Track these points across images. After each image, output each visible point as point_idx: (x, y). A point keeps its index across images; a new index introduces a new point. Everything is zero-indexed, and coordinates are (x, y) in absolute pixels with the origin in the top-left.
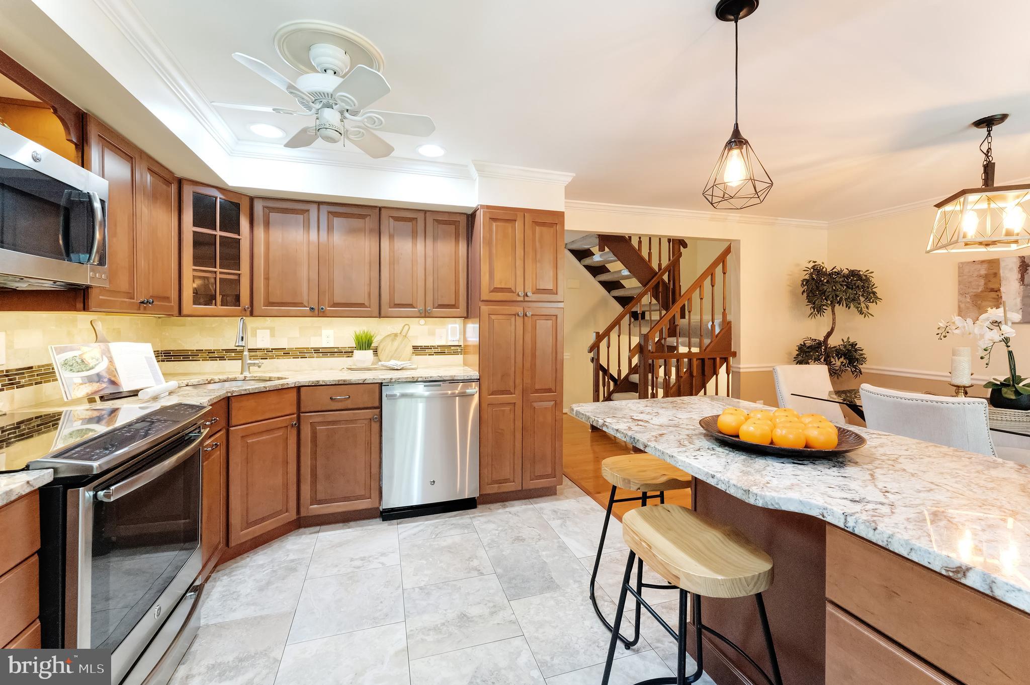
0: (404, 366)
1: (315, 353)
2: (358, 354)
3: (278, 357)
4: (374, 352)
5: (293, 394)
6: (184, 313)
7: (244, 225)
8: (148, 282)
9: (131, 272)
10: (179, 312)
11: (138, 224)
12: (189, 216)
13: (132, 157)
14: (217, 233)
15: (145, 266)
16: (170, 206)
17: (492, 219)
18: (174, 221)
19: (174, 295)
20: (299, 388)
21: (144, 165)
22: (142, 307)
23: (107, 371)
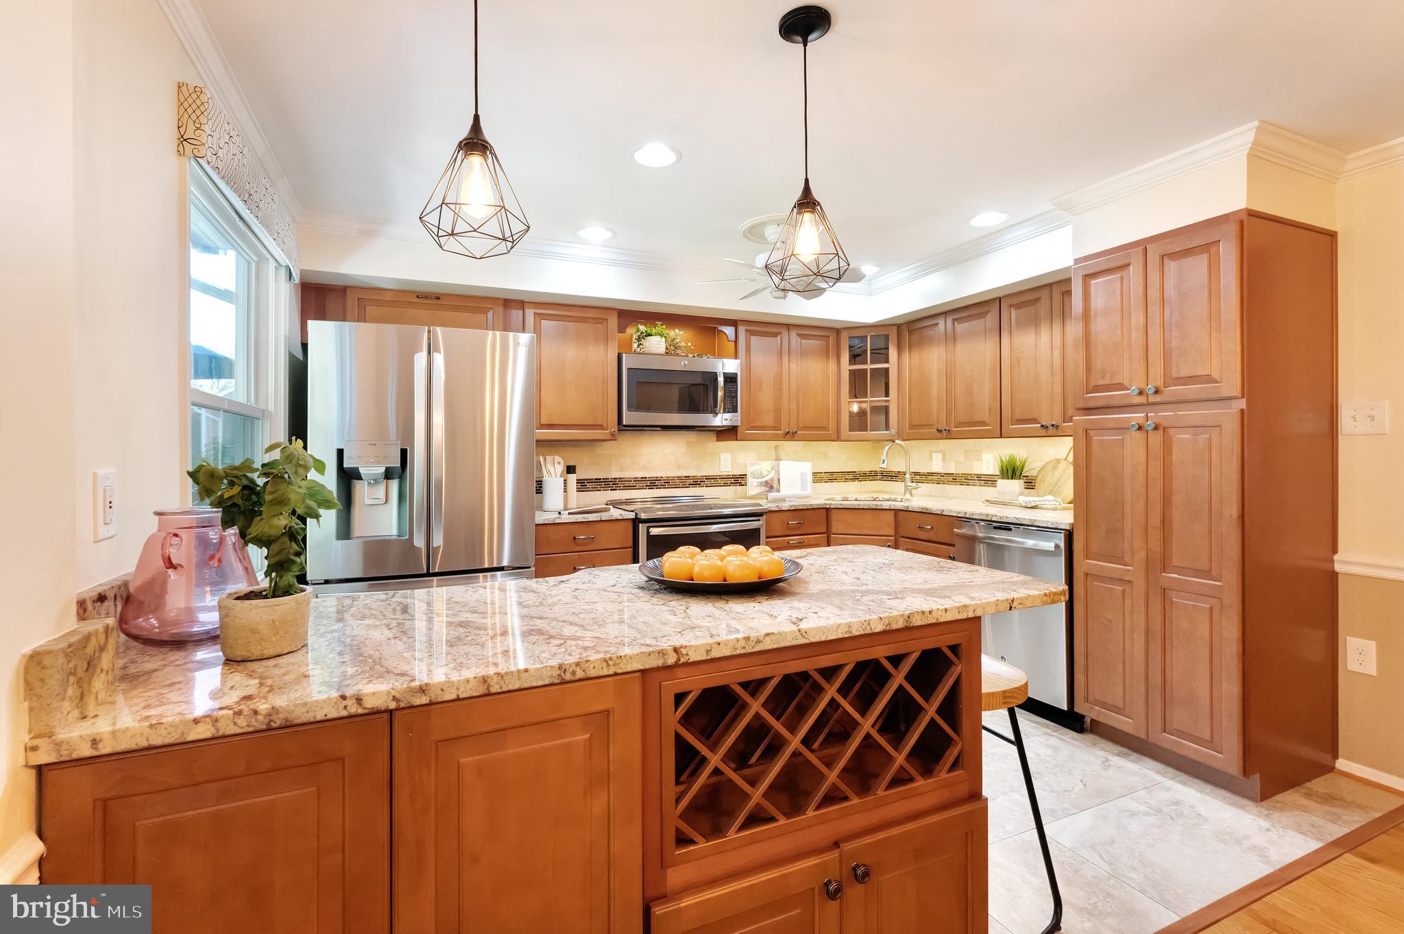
0: (1038, 503)
1: (978, 480)
2: (1001, 483)
3: (948, 482)
4: (1025, 482)
5: (890, 517)
6: (842, 439)
7: (893, 353)
8: (798, 418)
9: (777, 412)
10: (838, 438)
11: (785, 378)
12: (845, 357)
13: (780, 333)
14: (869, 366)
15: (793, 406)
16: (828, 356)
17: (1088, 277)
18: (832, 365)
19: (832, 424)
20: (897, 512)
21: (794, 334)
22: (788, 436)
23: (772, 480)
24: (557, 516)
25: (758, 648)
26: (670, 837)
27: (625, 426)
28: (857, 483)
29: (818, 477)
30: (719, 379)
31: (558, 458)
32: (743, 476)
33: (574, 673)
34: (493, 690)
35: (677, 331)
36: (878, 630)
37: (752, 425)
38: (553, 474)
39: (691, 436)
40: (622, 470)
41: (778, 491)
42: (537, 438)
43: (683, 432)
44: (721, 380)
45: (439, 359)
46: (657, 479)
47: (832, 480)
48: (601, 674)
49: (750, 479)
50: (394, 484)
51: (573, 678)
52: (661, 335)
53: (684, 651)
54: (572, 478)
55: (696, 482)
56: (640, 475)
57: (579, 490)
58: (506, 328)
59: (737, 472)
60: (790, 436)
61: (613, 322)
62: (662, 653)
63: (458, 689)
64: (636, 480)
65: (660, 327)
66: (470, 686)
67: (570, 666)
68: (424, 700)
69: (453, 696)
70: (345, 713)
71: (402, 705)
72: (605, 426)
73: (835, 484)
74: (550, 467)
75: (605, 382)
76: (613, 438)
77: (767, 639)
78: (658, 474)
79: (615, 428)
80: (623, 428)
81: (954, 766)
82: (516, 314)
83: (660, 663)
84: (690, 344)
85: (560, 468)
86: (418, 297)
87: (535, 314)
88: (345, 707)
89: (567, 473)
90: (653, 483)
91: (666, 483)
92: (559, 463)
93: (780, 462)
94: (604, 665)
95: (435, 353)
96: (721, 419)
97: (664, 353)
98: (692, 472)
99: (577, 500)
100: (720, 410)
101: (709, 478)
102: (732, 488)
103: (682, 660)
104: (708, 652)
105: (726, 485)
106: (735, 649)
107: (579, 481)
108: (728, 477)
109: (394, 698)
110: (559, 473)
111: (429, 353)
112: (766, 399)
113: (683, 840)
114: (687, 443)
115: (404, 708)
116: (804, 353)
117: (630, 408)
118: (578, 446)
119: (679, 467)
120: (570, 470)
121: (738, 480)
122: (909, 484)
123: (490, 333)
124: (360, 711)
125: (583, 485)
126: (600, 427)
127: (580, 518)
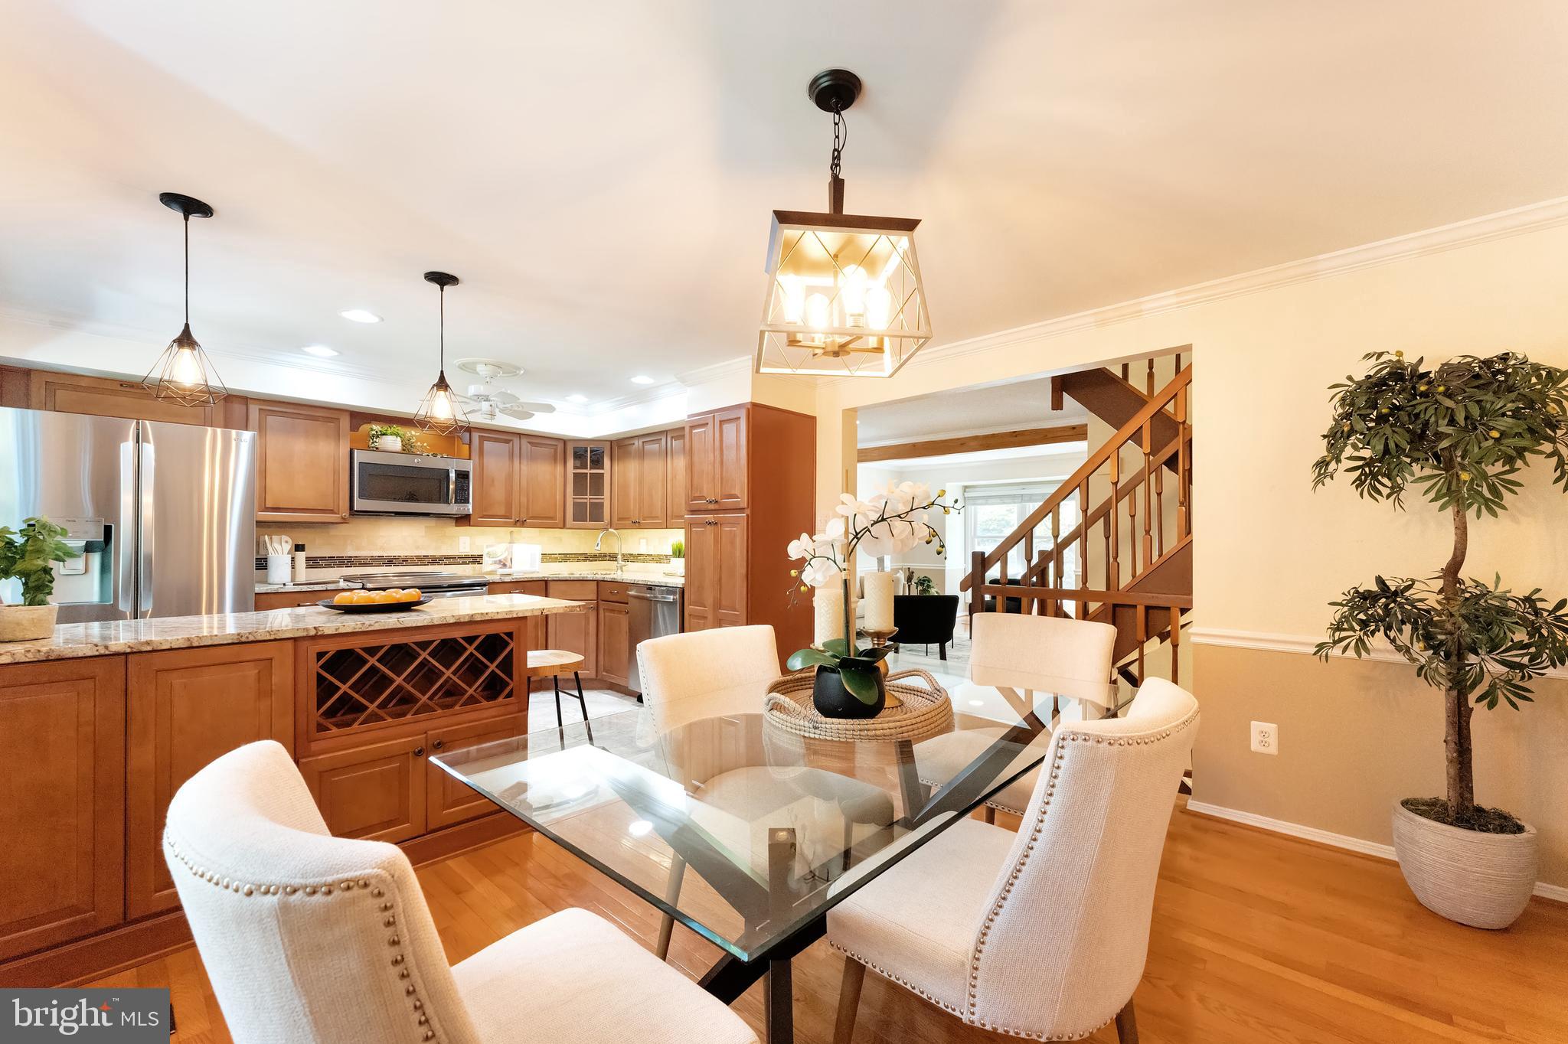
2: (673, 560)
5: (594, 585)
6: (568, 527)
7: (607, 462)
8: (528, 509)
9: (509, 505)
10: (564, 526)
11: (516, 477)
12: (570, 463)
13: (511, 440)
14: (588, 471)
15: (524, 500)
16: (555, 460)
17: (692, 427)
18: (560, 468)
19: (559, 515)
20: (598, 582)
21: (524, 441)
22: (518, 524)
23: (506, 559)
24: (282, 586)
25: (370, 629)
26: (313, 726)
27: (356, 511)
28: (588, 563)
29: (546, 558)
30: (451, 475)
31: (285, 538)
32: (481, 556)
33: (247, 638)
34: (194, 645)
35: (413, 433)
36: (451, 622)
37: (485, 514)
38: (280, 551)
39: (431, 522)
40: (358, 549)
41: (511, 567)
42: (258, 519)
43: (421, 518)
44: (453, 475)
45: (149, 449)
46: (395, 558)
47: (565, 560)
48: (265, 638)
49: (485, 558)
50: (96, 559)
51: (247, 640)
52: (397, 435)
53: (320, 629)
54: (301, 556)
55: (435, 561)
56: (376, 554)
57: (308, 567)
58: (228, 424)
59: (476, 553)
60: (520, 523)
61: (345, 422)
62: (306, 629)
63: (171, 643)
64: (373, 558)
65: (396, 428)
66: (179, 642)
67: (246, 634)
68: (149, 648)
69: (168, 647)
70: (97, 653)
71: (135, 650)
72: (336, 510)
73: (568, 563)
74: (276, 545)
75: (336, 472)
76: (344, 521)
77: (377, 624)
78: (396, 554)
79: (346, 514)
80: (354, 513)
81: (510, 695)
82: (238, 408)
83: (305, 634)
84: (425, 444)
85: (287, 547)
86: (121, 385)
87: (260, 409)
88: (97, 650)
89: (296, 551)
90: (390, 561)
91: (405, 561)
92: (287, 542)
93: (514, 545)
94: (268, 634)
95: (144, 444)
96: (454, 508)
97: (400, 451)
98: (431, 552)
99: (304, 574)
100: (451, 500)
101: (448, 557)
102: (470, 566)
103: (319, 633)
104: (337, 630)
105: (464, 563)
106: (355, 629)
107: (308, 559)
108: (467, 557)
109: (129, 647)
110: (286, 551)
111: (138, 442)
112: (498, 493)
113: (321, 728)
114: (426, 527)
115: (135, 653)
116: (532, 458)
117: (361, 496)
118: (309, 527)
119: (417, 548)
120: (299, 548)
121: (476, 559)
122: (620, 562)
123: (209, 429)
124: (107, 652)
125: (313, 563)
126: (332, 511)
127: (305, 588)
